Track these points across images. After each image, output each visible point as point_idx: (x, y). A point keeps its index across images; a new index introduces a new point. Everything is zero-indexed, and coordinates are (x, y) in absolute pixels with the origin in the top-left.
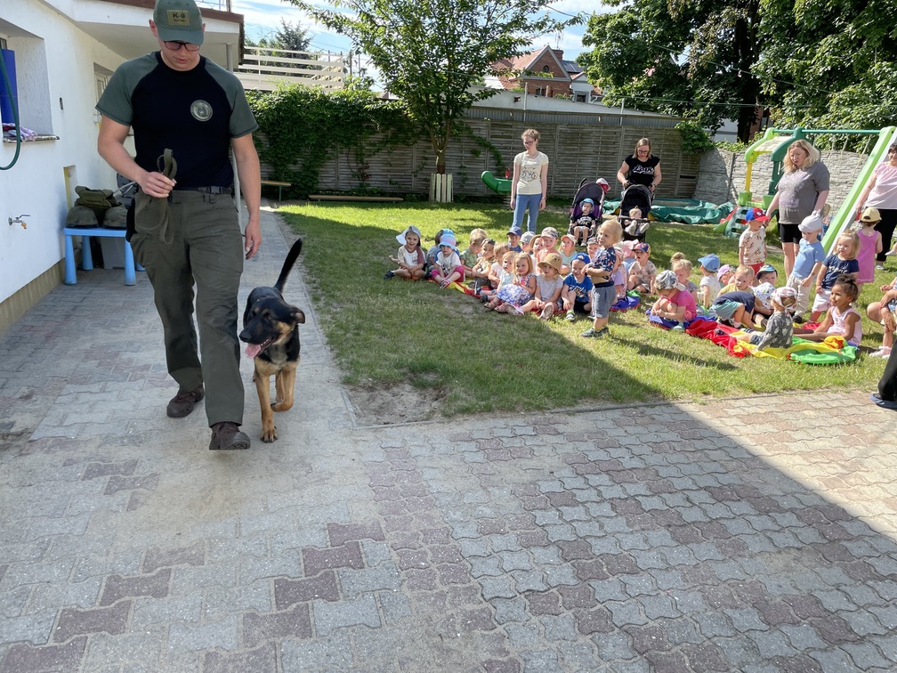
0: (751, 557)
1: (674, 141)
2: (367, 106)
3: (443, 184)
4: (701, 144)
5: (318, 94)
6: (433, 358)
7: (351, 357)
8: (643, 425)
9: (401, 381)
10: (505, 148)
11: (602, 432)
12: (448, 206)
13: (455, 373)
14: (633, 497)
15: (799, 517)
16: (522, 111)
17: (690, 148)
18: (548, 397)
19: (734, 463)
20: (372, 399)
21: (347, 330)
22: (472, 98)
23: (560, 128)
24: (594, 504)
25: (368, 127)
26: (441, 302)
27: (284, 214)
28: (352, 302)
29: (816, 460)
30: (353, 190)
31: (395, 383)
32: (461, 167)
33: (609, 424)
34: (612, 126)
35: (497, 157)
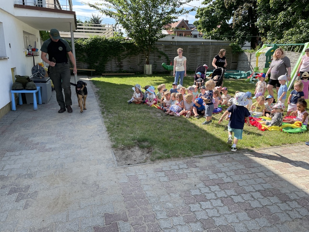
0: (282, 224)
1: (229, 50)
2: (121, 42)
3: (149, 68)
4: (239, 51)
5: (104, 39)
6: (146, 136)
7: (115, 136)
8: (230, 162)
9: (134, 146)
10: (170, 55)
11: (214, 166)
12: (150, 76)
13: (155, 142)
14: (230, 196)
15: (298, 203)
16: (175, 42)
17: (235, 52)
18: (191, 151)
19: (268, 178)
20: (123, 153)
21: (114, 125)
22: (158, 38)
23: (189, 47)
24: (214, 200)
25: (122, 49)
26: (149, 112)
27: (93, 81)
28: (116, 113)
29: (300, 176)
30: (117, 71)
31: (132, 147)
32: (155, 62)
33: (216, 162)
34: (207, 46)
35: (167, 58)
